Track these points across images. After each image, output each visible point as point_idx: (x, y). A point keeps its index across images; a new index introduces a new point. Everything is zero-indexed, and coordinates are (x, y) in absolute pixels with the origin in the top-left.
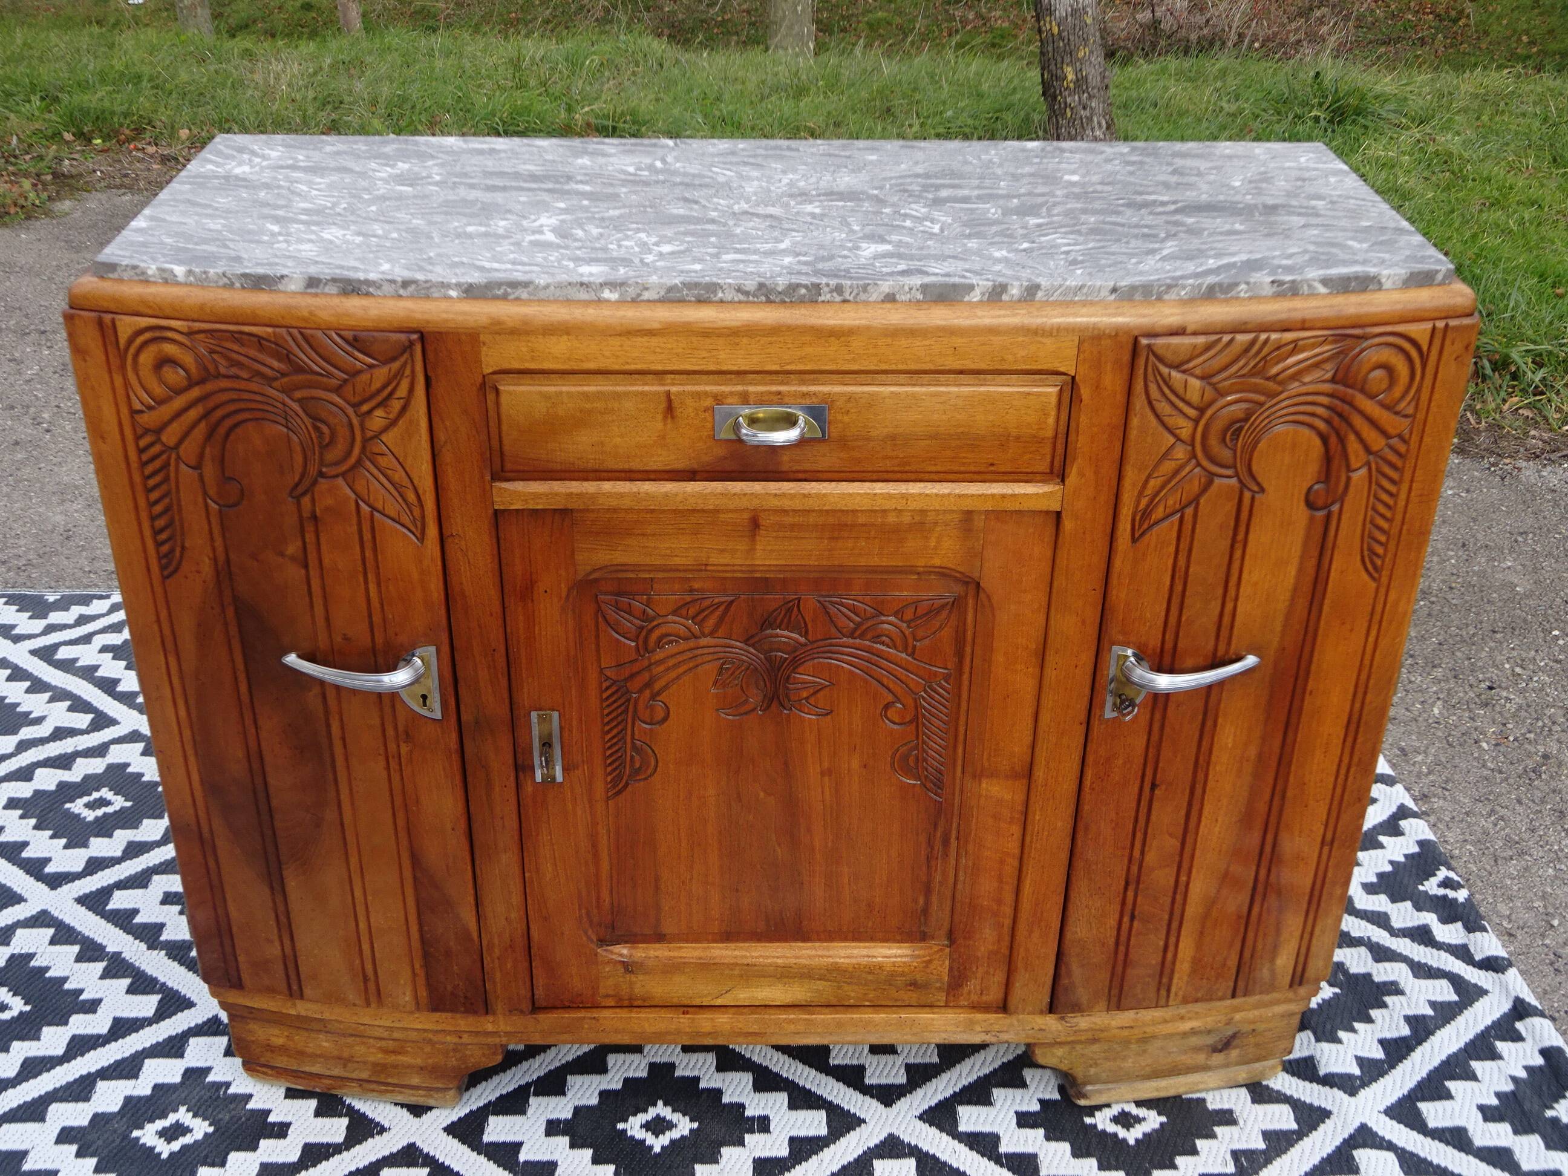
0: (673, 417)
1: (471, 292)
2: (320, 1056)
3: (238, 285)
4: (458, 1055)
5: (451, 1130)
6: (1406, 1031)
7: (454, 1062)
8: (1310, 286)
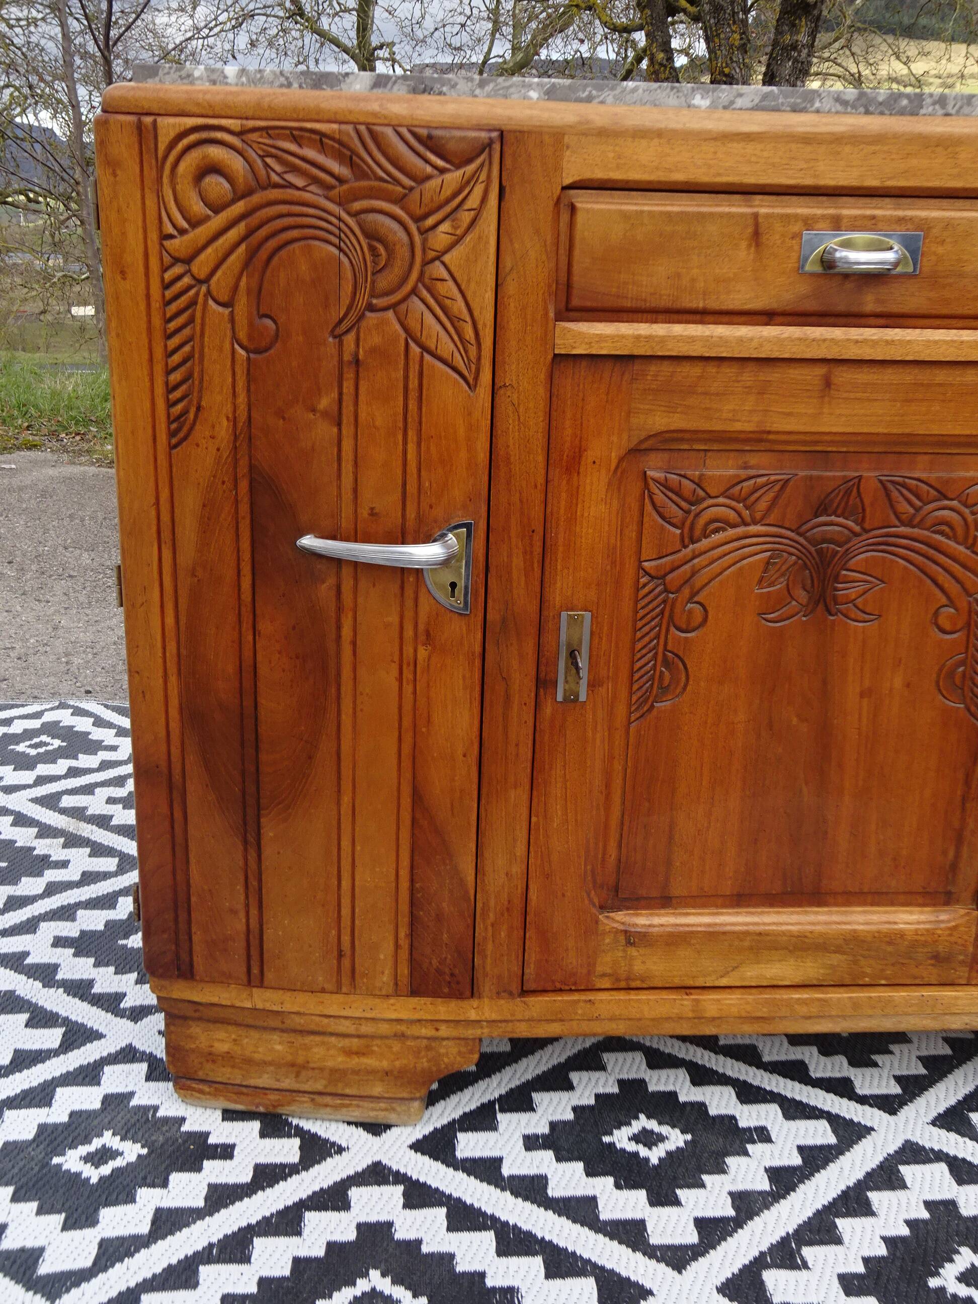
0: (758, 245)
1: (553, 93)
2: (270, 1063)
3: (296, 85)
4: (431, 1054)
5: (418, 1146)
7: (424, 1063)
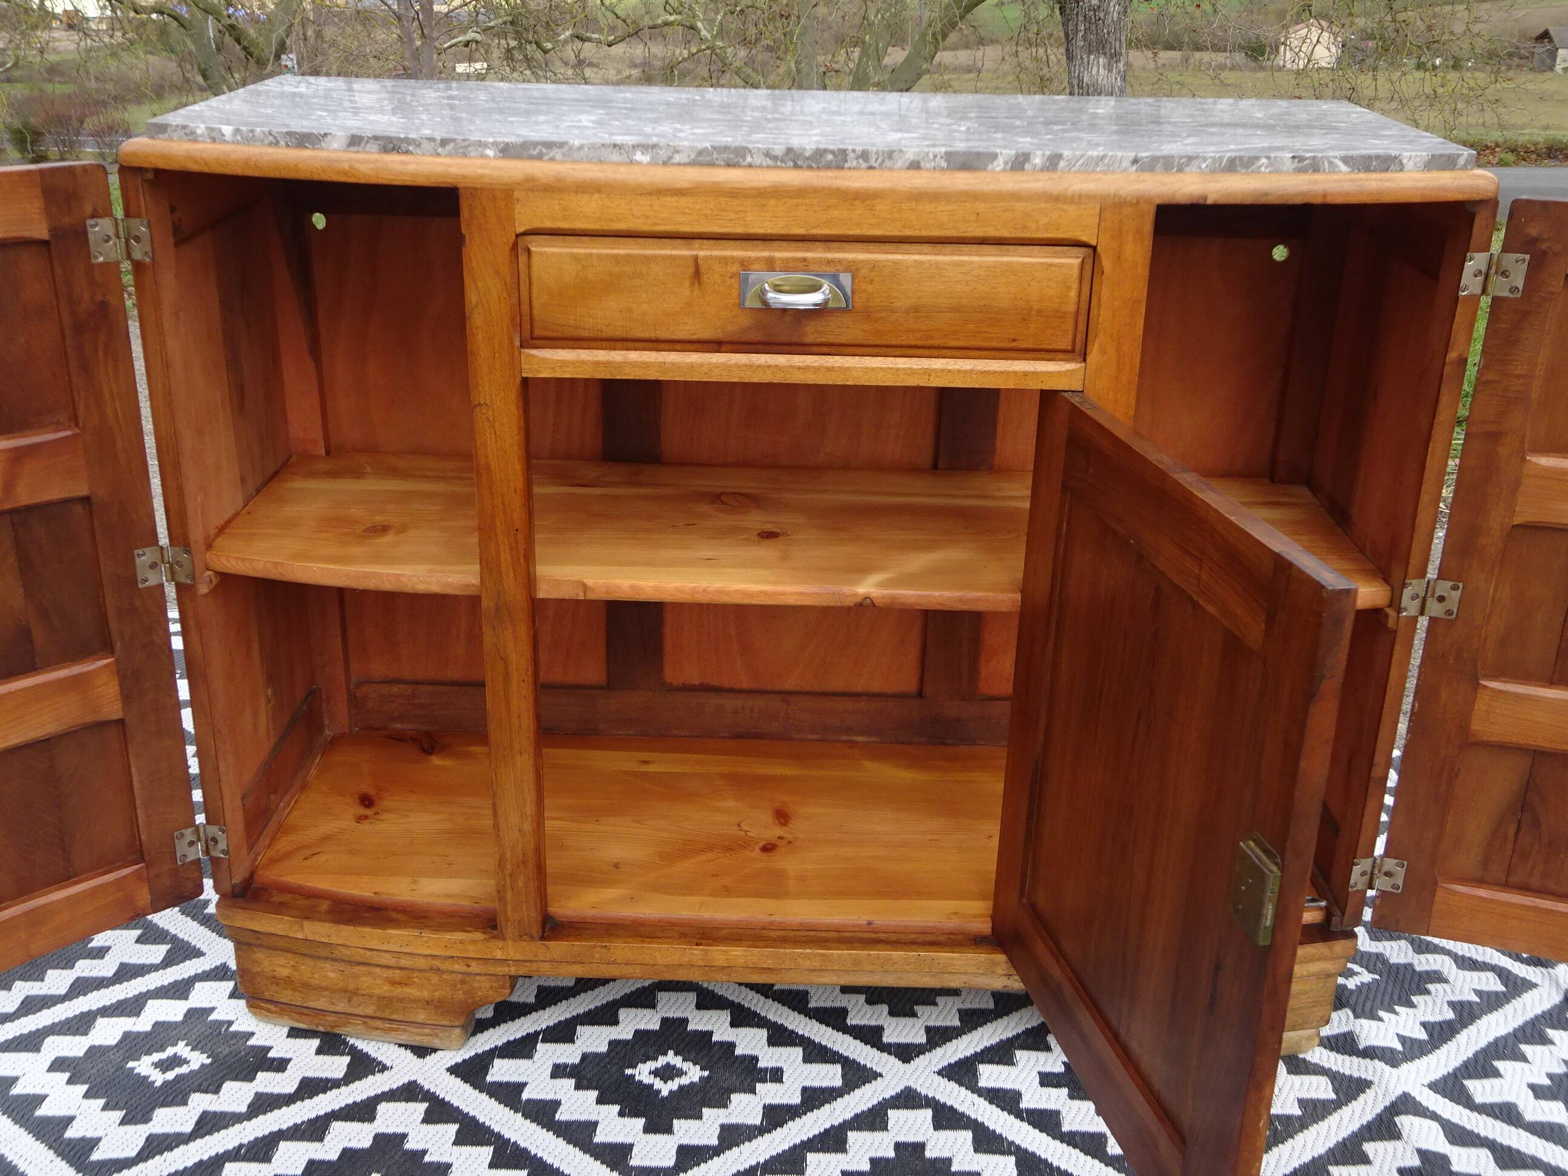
0: (700, 283)
1: (506, 151)
2: (326, 989)
3: (283, 143)
4: (466, 987)
5: (455, 1070)
6: (1450, 1015)
7: (460, 996)
8: (1331, 163)
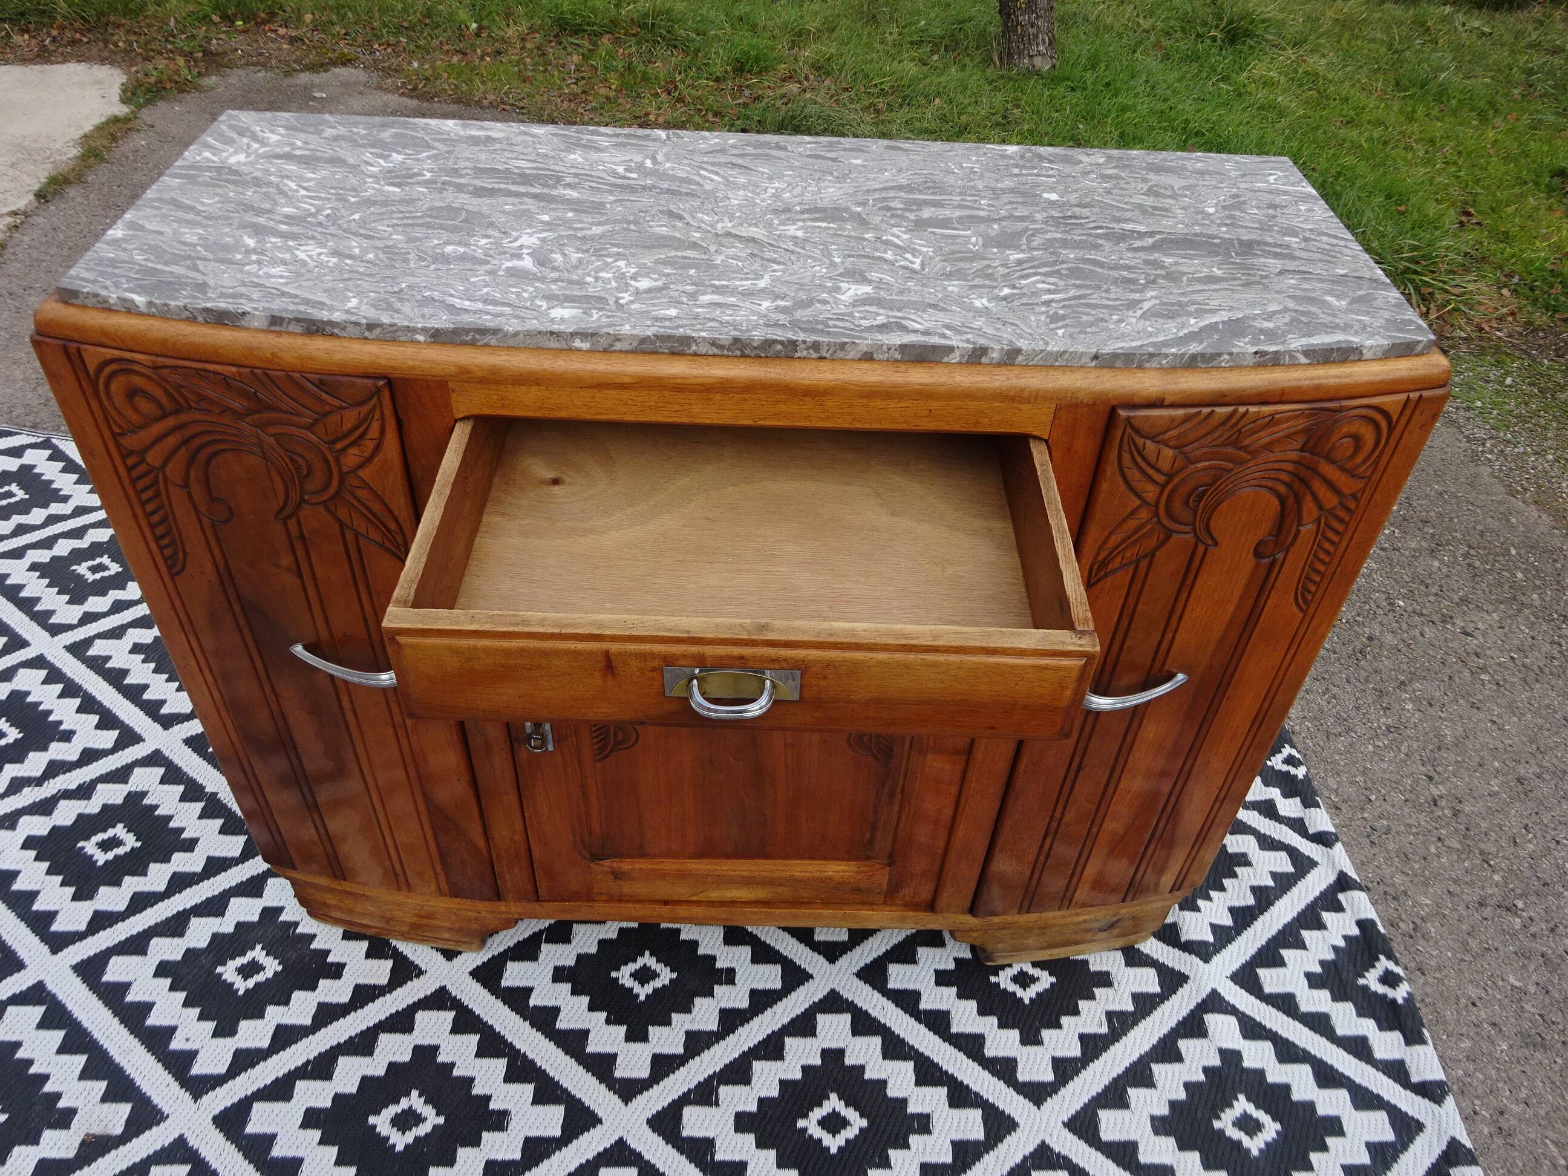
1: (438, 337)
2: (365, 914)
3: (200, 319)
5: (476, 974)
6: (1251, 901)
7: (476, 926)
8: (1291, 357)
